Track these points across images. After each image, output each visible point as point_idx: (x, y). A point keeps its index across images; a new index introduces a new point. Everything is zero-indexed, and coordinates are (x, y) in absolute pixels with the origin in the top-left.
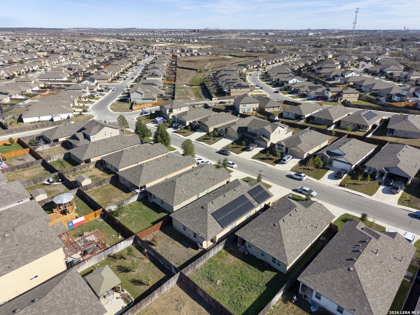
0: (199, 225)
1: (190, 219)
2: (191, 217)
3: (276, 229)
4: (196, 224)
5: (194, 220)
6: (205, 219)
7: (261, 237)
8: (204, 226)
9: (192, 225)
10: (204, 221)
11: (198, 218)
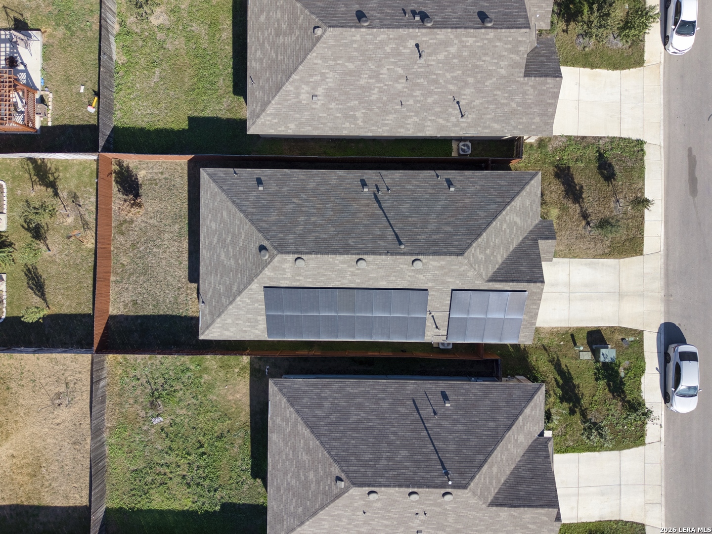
0: (219, 284)
1: (218, 242)
2: (225, 240)
3: (330, 487)
4: (216, 271)
5: (223, 257)
6: (238, 287)
7: (293, 455)
8: (224, 300)
9: (210, 264)
10: (235, 288)
11: (232, 262)
